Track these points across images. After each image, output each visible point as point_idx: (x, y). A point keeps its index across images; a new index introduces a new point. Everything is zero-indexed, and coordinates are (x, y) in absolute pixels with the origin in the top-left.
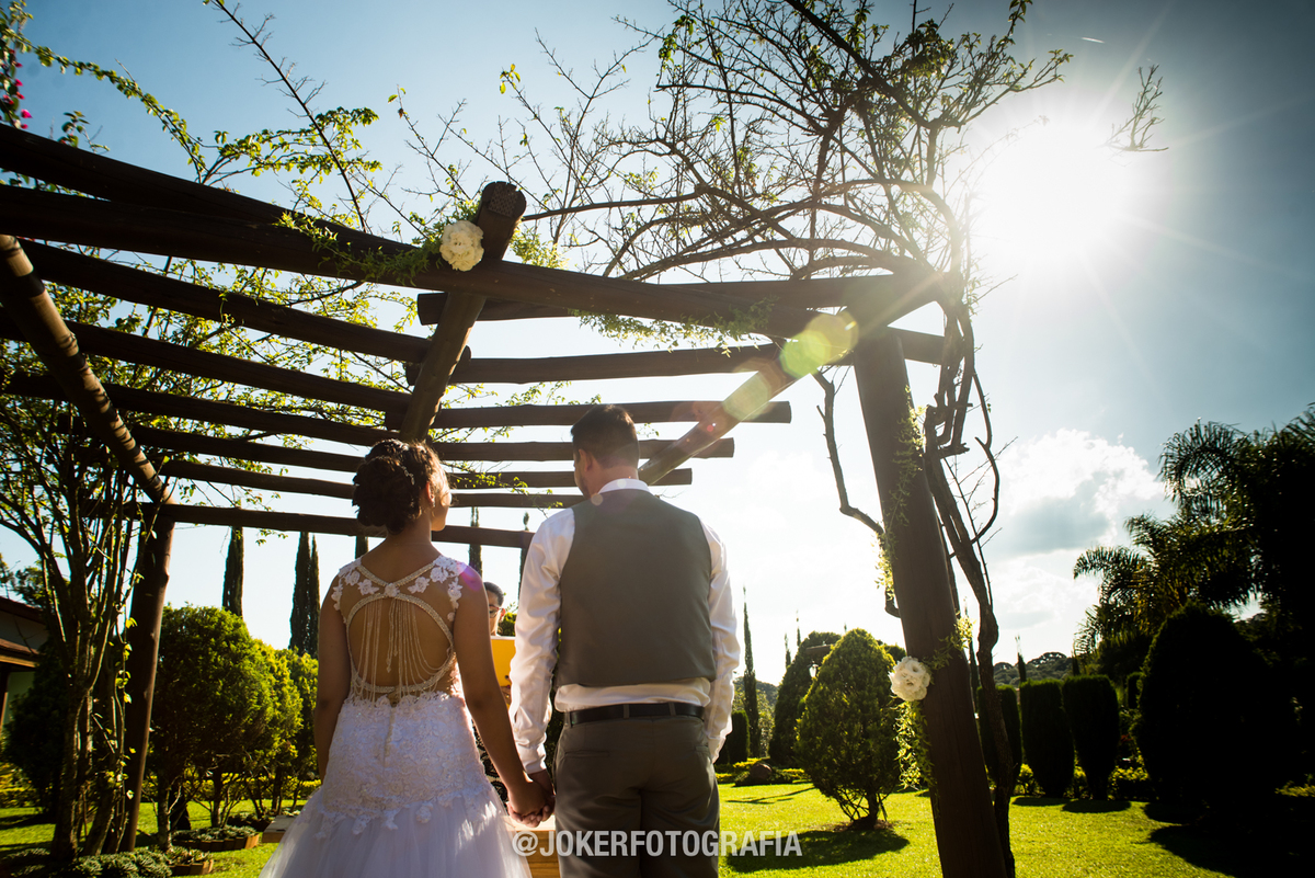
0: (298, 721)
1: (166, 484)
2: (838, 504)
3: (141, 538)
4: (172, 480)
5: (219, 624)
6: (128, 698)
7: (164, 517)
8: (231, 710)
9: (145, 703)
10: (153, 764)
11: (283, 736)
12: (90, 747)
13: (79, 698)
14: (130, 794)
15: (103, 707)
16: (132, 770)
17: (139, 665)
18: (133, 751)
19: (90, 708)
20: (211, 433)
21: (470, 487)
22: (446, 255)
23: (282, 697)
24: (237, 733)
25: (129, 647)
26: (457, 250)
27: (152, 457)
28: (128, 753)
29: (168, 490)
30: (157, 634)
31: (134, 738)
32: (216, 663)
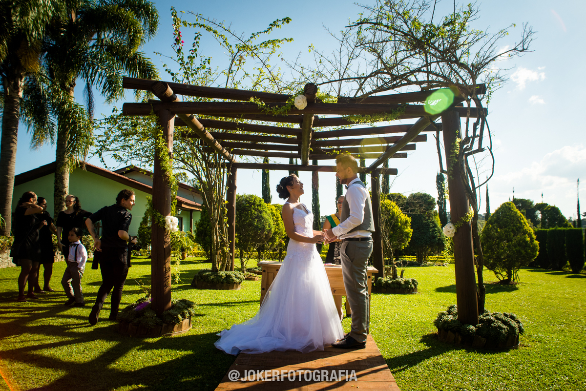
0: (284, 233)
1: (233, 157)
3: (227, 175)
4: (235, 155)
5: (255, 200)
6: (228, 225)
7: (233, 167)
8: (260, 229)
9: (233, 227)
10: (237, 245)
11: (280, 238)
12: (219, 240)
13: (214, 225)
14: (231, 254)
15: (221, 228)
16: (231, 247)
17: (230, 215)
18: (231, 241)
19: (218, 228)
22: (296, 106)
23: (278, 225)
24: (263, 237)
25: (227, 210)
26: (299, 104)
27: (229, 150)
28: (229, 242)
29: (234, 158)
30: (235, 205)
31: (231, 238)
32: (254, 213)
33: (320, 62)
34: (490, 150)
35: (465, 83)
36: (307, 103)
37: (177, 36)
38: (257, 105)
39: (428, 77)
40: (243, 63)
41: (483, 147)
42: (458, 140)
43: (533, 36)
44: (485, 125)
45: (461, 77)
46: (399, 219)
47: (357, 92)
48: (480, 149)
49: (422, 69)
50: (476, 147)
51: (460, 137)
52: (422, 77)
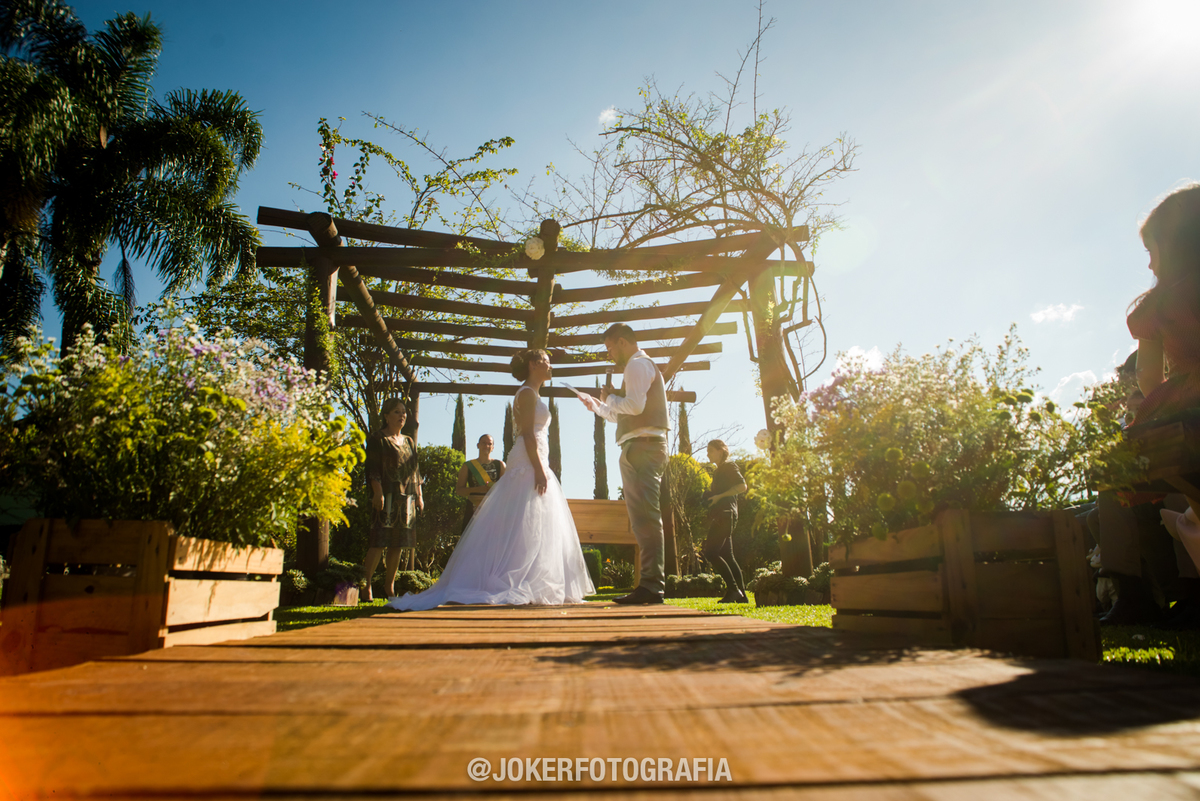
1: (413, 371)
2: (749, 357)
4: (416, 367)
7: (413, 390)
20: (435, 339)
21: (581, 362)
22: (528, 254)
26: (533, 251)
27: (407, 356)
29: (415, 374)
32: (448, 477)
33: (564, 191)
34: (820, 321)
35: (778, 223)
36: (543, 251)
37: (324, 164)
38: (467, 252)
39: (726, 214)
40: (435, 209)
41: (809, 318)
42: (771, 305)
43: (856, 151)
44: (810, 285)
45: (771, 215)
46: (703, 484)
47: (621, 241)
48: (806, 322)
49: (714, 201)
50: (798, 318)
51: (773, 300)
52: (715, 213)
